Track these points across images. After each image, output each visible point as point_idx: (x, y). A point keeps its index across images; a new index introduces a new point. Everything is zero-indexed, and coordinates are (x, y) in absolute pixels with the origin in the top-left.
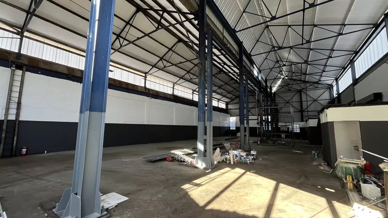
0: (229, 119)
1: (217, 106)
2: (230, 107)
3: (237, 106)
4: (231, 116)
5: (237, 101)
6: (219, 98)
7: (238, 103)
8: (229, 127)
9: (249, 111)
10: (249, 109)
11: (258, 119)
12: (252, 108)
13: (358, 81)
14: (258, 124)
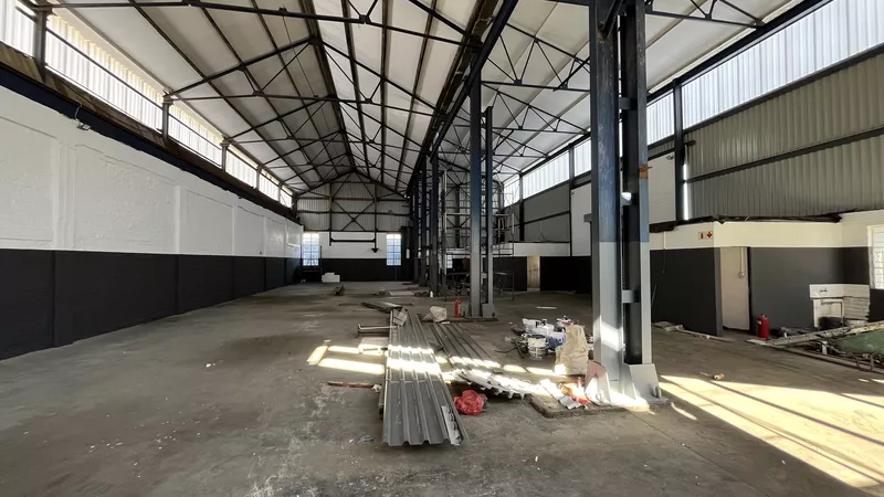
0: (301, 238)
1: (276, 199)
2: (302, 205)
3: (324, 206)
4: (305, 230)
5: (324, 191)
6: (283, 177)
7: (327, 198)
8: (302, 260)
9: (354, 220)
10: (354, 216)
11: (374, 241)
12: (363, 213)
13: (578, 182)
14: (375, 250)
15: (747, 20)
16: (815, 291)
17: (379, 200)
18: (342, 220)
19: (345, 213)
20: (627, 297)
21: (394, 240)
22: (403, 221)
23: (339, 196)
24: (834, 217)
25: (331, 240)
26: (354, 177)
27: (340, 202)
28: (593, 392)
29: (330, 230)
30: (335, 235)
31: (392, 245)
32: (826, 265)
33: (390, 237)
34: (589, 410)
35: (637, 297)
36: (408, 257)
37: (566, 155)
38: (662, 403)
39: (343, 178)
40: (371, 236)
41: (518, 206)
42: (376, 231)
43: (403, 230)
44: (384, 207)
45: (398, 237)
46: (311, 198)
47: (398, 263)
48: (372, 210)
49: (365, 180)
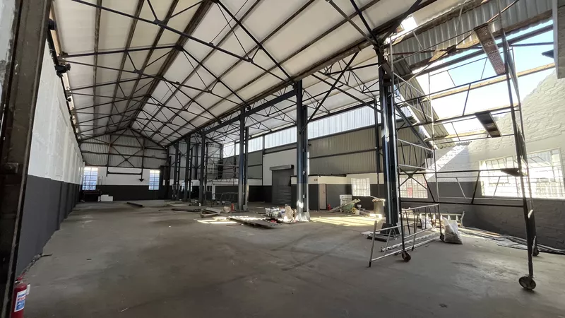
0: (83, 170)
2: (86, 147)
4: (87, 165)
5: (105, 139)
8: (82, 186)
9: (126, 160)
10: (127, 157)
11: (141, 174)
12: (134, 156)
13: (266, 152)
14: (141, 180)
15: (325, 110)
16: (341, 197)
17: (146, 148)
18: (118, 159)
19: (120, 155)
20: (304, 197)
21: (155, 174)
22: (162, 163)
23: (115, 143)
24: (345, 175)
25: (108, 173)
26: (129, 132)
27: (116, 147)
28: (297, 218)
29: (107, 166)
30: (111, 169)
31: (153, 176)
32: (343, 190)
33: (152, 172)
34: (297, 222)
35: (306, 197)
36: (164, 184)
37: (262, 137)
38: (310, 221)
39: (120, 132)
40: (139, 171)
41: (233, 159)
42: (143, 168)
43: (161, 168)
44: (149, 153)
45: (158, 172)
46: (94, 143)
47: (157, 188)
48: (141, 154)
49: (137, 135)
